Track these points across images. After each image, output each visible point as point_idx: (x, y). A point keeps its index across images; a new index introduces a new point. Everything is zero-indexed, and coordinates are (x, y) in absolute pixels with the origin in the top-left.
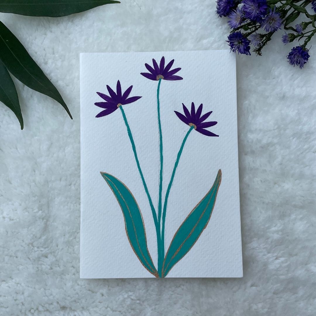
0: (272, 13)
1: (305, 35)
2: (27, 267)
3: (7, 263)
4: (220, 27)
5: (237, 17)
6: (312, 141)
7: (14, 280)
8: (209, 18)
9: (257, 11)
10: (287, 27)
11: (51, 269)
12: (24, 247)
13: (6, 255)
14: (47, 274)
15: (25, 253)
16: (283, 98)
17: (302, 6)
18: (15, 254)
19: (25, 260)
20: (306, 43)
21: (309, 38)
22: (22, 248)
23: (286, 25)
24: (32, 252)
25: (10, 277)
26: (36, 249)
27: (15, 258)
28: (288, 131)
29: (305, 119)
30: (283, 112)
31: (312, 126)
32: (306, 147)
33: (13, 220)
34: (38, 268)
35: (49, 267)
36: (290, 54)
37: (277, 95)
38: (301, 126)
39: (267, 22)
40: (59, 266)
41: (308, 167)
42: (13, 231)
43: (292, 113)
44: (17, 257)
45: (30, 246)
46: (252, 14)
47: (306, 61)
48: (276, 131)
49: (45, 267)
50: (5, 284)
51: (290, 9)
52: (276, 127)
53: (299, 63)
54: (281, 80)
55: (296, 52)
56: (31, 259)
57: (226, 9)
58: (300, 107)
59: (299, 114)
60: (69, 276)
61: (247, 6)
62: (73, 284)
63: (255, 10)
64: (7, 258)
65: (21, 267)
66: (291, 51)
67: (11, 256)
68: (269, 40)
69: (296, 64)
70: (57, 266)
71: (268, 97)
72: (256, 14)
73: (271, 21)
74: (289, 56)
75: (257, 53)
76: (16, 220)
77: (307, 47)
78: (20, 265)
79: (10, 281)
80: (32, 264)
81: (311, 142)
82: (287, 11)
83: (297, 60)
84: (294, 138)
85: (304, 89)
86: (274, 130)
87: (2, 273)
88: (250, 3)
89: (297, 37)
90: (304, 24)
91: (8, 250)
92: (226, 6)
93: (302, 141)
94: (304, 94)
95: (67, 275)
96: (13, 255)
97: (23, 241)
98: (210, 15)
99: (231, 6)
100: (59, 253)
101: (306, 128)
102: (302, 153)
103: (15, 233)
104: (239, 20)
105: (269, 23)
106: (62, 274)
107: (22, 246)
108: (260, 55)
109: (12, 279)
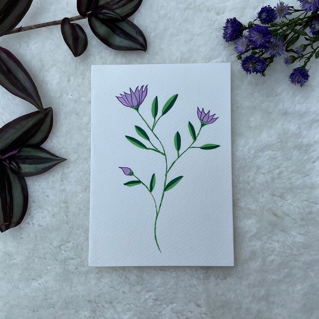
0: (276, 41)
1: (304, 57)
2: (54, 267)
3: (36, 264)
4: (227, 49)
5: (243, 43)
6: (312, 152)
7: (43, 279)
8: (217, 40)
9: (262, 40)
10: (288, 49)
11: (77, 269)
12: (52, 250)
13: (36, 257)
14: (73, 274)
15: (53, 255)
16: (285, 114)
17: (301, 30)
18: (43, 256)
19: (53, 261)
20: (306, 64)
21: (309, 59)
22: (51, 251)
23: (287, 48)
24: (59, 254)
25: (40, 276)
26: (63, 252)
27: (44, 259)
28: (289, 144)
29: (305, 133)
30: (285, 126)
31: (311, 139)
32: (305, 158)
33: (41, 226)
34: (64, 268)
35: (75, 267)
36: (292, 75)
37: (280, 111)
38: (301, 139)
39: (271, 49)
40: (84, 266)
41: (308, 177)
42: (42, 235)
43: (293, 127)
44: (45, 259)
45: (58, 248)
46: (257, 43)
47: (306, 81)
48: (279, 144)
49: (71, 268)
50: (36, 282)
51: (290, 33)
52: (279, 140)
53: (300, 82)
54: (283, 97)
55: (297, 73)
56: (58, 260)
57: (232, 36)
58: (300, 122)
59: (299, 128)
60: (93, 275)
61: (253, 35)
62: (97, 281)
63: (260, 39)
64: (36, 260)
65: (49, 267)
66: (292, 72)
67: (40, 258)
68: (272, 62)
69: (297, 83)
70: (82, 266)
71: (271, 113)
72: (261, 42)
73: (275, 47)
74: (290, 76)
75: (261, 74)
76: (45, 226)
77: (307, 68)
78: (48, 266)
79: (40, 280)
80: (60, 265)
81: (310, 153)
82: (288, 35)
83: (298, 80)
84: (294, 150)
85: (304, 105)
86: (277, 143)
87: (32, 273)
88: (255, 33)
89: (297, 58)
90: (304, 47)
91: (38, 252)
92: (232, 34)
93: (302, 152)
94: (304, 110)
95: (91, 274)
96: (42, 256)
97: (51, 244)
98: (218, 37)
99: (237, 33)
100: (84, 255)
101: (305, 141)
102: (302, 164)
103: (44, 237)
104: (245, 46)
105: (274, 49)
106: (87, 273)
107: (50, 249)
108: (264, 76)
109: (42, 278)
